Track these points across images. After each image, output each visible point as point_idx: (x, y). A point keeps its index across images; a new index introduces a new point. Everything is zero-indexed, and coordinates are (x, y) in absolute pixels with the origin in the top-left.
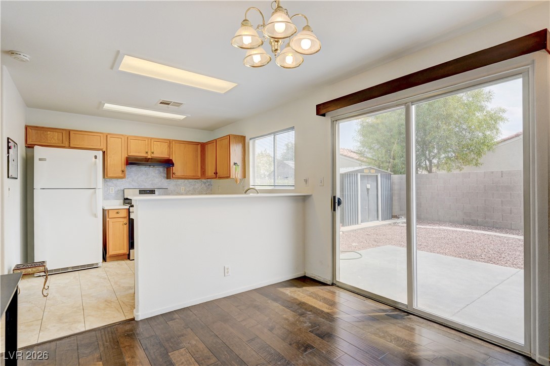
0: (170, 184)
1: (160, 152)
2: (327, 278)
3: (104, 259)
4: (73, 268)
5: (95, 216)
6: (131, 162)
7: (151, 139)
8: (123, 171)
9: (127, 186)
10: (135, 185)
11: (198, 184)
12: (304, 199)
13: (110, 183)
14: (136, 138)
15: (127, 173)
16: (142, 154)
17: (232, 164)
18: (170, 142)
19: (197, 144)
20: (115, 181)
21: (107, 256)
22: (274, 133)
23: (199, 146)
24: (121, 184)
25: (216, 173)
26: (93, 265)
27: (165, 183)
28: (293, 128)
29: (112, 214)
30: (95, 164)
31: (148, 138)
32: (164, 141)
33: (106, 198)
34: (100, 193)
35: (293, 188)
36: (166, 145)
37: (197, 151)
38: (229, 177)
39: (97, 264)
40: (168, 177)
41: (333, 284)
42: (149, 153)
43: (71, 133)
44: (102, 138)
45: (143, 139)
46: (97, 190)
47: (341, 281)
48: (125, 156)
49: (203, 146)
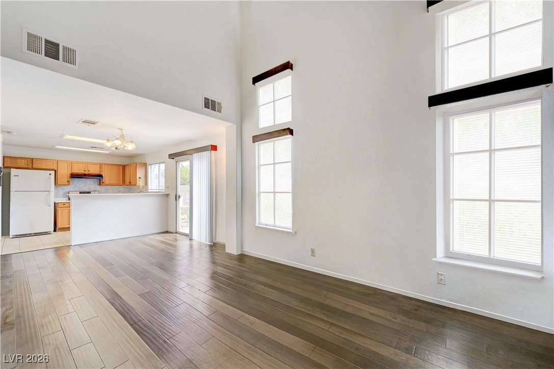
0: (102, 188)
1: (94, 170)
2: (173, 230)
3: (55, 231)
4: (34, 234)
5: (49, 206)
6: (74, 176)
7: (88, 163)
8: (68, 181)
9: (72, 189)
10: (77, 189)
11: (122, 188)
12: (167, 195)
13: (58, 188)
14: (78, 163)
15: (71, 182)
16: (82, 172)
17: (137, 178)
18: (101, 165)
19: (120, 165)
20: (63, 187)
21: (57, 228)
22: (159, 163)
23: (121, 167)
24: (67, 189)
25: (130, 183)
26: (47, 232)
27: (98, 188)
28: (164, 162)
29: (60, 206)
30: (50, 178)
31: (86, 163)
32: (97, 164)
33: (56, 197)
34: (52, 194)
35: (164, 191)
36: (98, 167)
37: (120, 169)
38: (136, 185)
39: (50, 232)
40: (100, 185)
41: (176, 233)
42: (87, 171)
43: (34, 160)
44: (54, 163)
45: (82, 163)
46: (51, 192)
47: (180, 231)
48: (70, 172)
49: (124, 167)
